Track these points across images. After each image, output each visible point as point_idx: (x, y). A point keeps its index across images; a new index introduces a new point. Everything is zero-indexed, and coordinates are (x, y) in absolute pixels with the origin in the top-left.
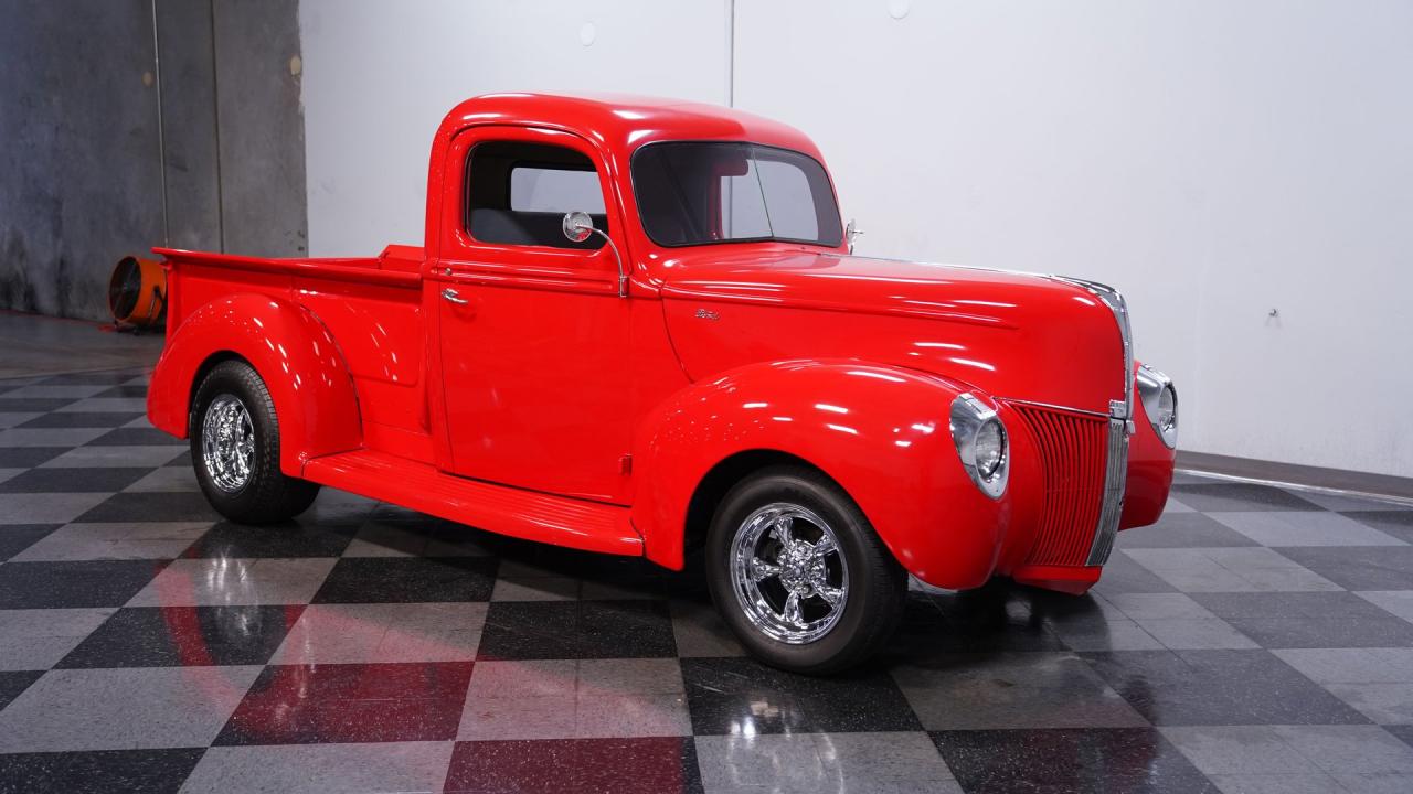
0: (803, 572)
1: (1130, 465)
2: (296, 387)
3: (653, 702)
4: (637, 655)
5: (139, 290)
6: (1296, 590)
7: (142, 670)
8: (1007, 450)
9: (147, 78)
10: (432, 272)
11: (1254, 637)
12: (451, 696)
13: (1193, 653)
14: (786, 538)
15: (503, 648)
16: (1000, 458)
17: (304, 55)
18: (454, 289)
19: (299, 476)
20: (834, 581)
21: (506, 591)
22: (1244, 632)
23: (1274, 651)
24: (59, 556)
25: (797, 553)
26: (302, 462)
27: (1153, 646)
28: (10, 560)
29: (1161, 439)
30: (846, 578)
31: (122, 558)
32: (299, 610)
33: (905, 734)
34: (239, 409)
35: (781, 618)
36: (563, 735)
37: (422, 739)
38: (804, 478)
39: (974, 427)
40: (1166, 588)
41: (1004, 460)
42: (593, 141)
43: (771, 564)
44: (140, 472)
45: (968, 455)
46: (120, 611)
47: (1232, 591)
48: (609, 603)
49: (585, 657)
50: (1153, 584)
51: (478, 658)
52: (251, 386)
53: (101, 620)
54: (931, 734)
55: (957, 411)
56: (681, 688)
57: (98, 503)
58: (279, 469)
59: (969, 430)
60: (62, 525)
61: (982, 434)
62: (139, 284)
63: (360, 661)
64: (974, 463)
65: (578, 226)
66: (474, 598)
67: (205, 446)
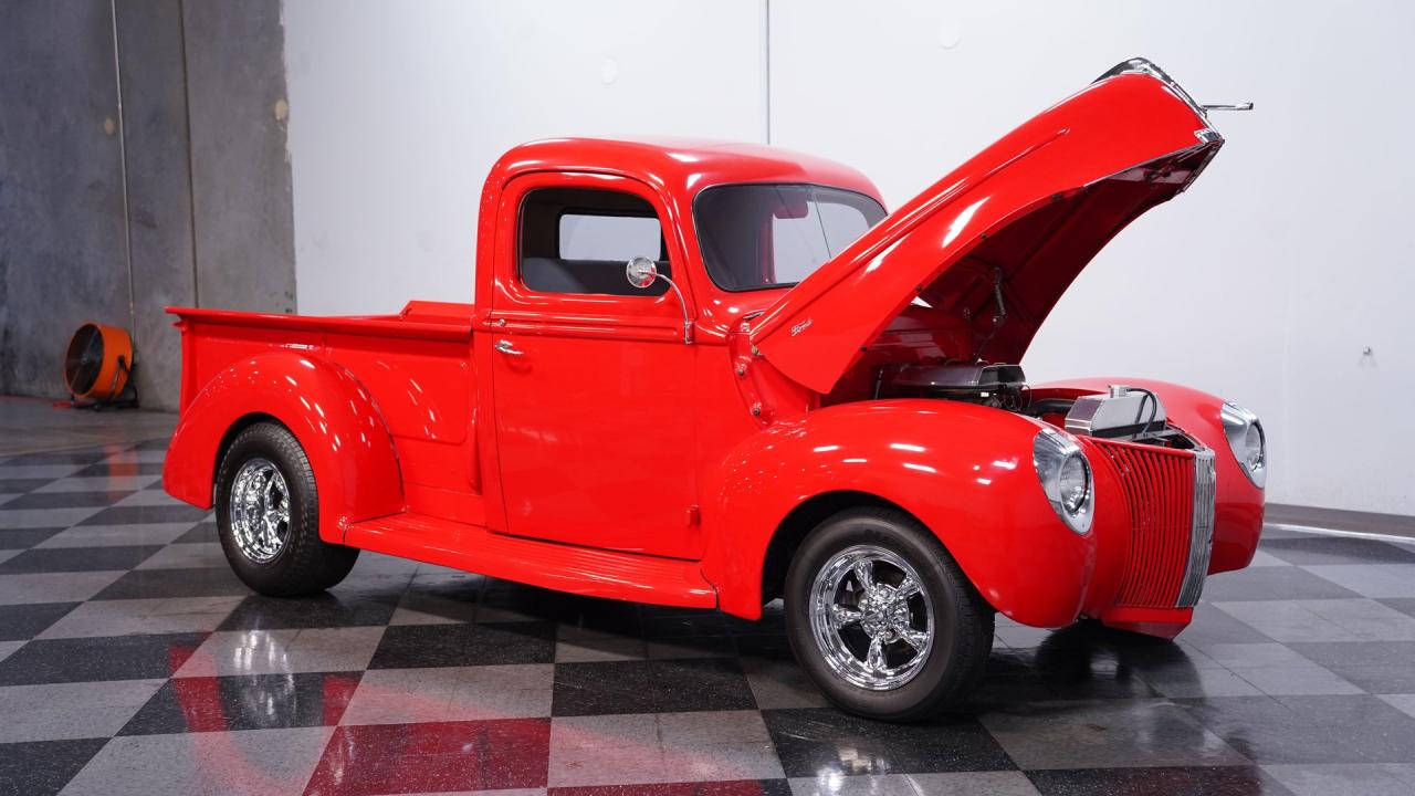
0: (886, 616)
1: (1218, 507)
2: (335, 448)
3: (741, 750)
4: (716, 708)
5: (101, 362)
6: (1403, 639)
7: (211, 734)
8: (1092, 484)
9: (109, 125)
10: (485, 323)
11: (1359, 684)
12: (534, 748)
13: (1293, 698)
14: (866, 581)
15: (577, 705)
16: (1085, 493)
17: (291, 98)
18: (507, 340)
19: (340, 542)
20: (919, 624)
21: (568, 653)
22: (1350, 680)
23: (1381, 697)
24: (87, 633)
25: (878, 597)
26: (342, 526)
27: (1251, 692)
28: (36, 638)
29: (1249, 478)
30: (931, 623)
31: (155, 632)
32: (356, 677)
33: (1000, 774)
34: (268, 475)
35: (864, 665)
36: (655, 780)
37: (514, 787)
38: (886, 519)
39: (1058, 461)
40: (1261, 638)
41: (1090, 494)
42: (652, 184)
43: (851, 610)
44: (151, 550)
45: (1053, 490)
46: (169, 682)
47: (1334, 640)
48: (679, 662)
49: (663, 711)
50: (1247, 634)
51: (554, 714)
52: (286, 448)
53: (153, 691)
54: (1026, 773)
55: (1039, 446)
56: (767, 737)
57: (112, 581)
58: (318, 536)
59: (1053, 465)
60: (80, 603)
61: (1066, 470)
62: (101, 355)
63: (433, 720)
64: (1059, 499)
65: (641, 270)
66: (537, 660)
67: (233, 515)
